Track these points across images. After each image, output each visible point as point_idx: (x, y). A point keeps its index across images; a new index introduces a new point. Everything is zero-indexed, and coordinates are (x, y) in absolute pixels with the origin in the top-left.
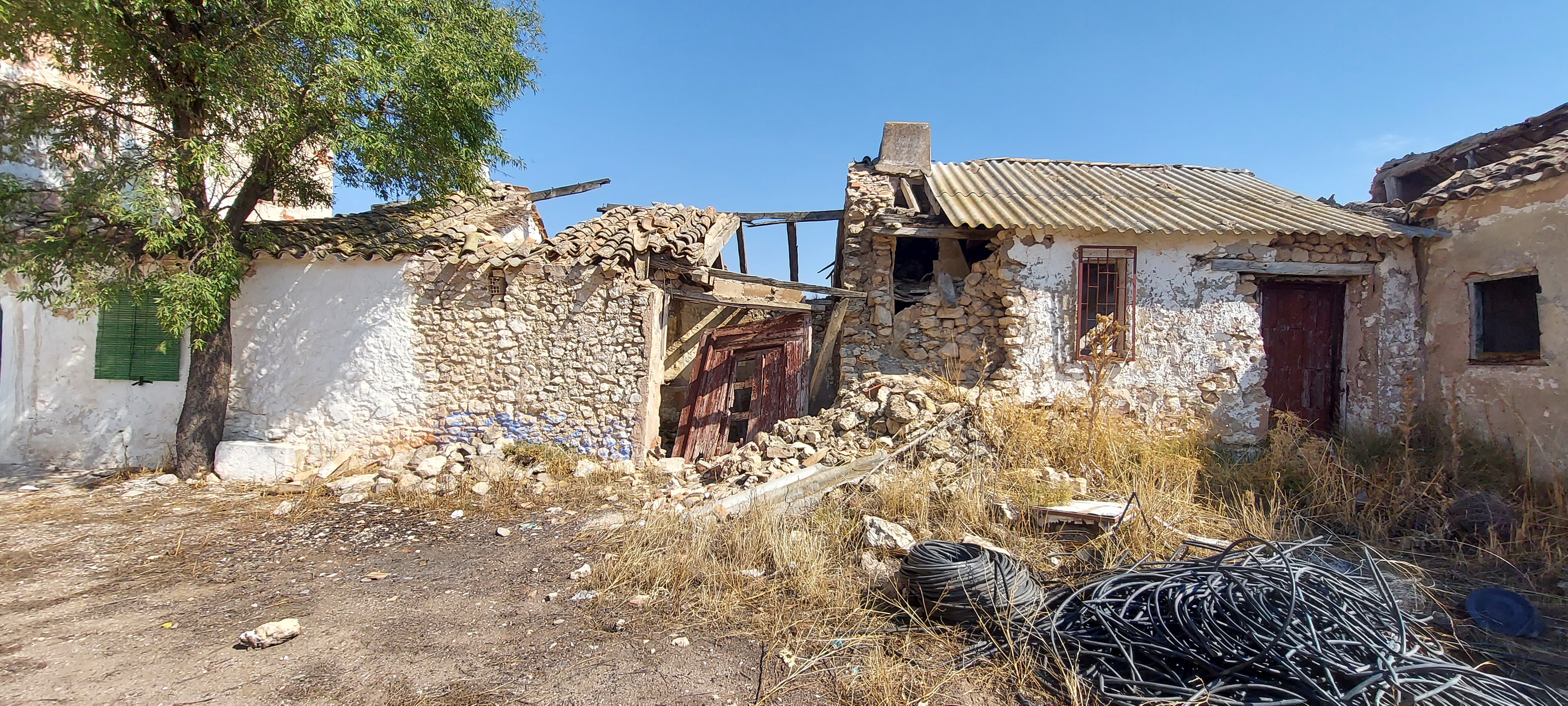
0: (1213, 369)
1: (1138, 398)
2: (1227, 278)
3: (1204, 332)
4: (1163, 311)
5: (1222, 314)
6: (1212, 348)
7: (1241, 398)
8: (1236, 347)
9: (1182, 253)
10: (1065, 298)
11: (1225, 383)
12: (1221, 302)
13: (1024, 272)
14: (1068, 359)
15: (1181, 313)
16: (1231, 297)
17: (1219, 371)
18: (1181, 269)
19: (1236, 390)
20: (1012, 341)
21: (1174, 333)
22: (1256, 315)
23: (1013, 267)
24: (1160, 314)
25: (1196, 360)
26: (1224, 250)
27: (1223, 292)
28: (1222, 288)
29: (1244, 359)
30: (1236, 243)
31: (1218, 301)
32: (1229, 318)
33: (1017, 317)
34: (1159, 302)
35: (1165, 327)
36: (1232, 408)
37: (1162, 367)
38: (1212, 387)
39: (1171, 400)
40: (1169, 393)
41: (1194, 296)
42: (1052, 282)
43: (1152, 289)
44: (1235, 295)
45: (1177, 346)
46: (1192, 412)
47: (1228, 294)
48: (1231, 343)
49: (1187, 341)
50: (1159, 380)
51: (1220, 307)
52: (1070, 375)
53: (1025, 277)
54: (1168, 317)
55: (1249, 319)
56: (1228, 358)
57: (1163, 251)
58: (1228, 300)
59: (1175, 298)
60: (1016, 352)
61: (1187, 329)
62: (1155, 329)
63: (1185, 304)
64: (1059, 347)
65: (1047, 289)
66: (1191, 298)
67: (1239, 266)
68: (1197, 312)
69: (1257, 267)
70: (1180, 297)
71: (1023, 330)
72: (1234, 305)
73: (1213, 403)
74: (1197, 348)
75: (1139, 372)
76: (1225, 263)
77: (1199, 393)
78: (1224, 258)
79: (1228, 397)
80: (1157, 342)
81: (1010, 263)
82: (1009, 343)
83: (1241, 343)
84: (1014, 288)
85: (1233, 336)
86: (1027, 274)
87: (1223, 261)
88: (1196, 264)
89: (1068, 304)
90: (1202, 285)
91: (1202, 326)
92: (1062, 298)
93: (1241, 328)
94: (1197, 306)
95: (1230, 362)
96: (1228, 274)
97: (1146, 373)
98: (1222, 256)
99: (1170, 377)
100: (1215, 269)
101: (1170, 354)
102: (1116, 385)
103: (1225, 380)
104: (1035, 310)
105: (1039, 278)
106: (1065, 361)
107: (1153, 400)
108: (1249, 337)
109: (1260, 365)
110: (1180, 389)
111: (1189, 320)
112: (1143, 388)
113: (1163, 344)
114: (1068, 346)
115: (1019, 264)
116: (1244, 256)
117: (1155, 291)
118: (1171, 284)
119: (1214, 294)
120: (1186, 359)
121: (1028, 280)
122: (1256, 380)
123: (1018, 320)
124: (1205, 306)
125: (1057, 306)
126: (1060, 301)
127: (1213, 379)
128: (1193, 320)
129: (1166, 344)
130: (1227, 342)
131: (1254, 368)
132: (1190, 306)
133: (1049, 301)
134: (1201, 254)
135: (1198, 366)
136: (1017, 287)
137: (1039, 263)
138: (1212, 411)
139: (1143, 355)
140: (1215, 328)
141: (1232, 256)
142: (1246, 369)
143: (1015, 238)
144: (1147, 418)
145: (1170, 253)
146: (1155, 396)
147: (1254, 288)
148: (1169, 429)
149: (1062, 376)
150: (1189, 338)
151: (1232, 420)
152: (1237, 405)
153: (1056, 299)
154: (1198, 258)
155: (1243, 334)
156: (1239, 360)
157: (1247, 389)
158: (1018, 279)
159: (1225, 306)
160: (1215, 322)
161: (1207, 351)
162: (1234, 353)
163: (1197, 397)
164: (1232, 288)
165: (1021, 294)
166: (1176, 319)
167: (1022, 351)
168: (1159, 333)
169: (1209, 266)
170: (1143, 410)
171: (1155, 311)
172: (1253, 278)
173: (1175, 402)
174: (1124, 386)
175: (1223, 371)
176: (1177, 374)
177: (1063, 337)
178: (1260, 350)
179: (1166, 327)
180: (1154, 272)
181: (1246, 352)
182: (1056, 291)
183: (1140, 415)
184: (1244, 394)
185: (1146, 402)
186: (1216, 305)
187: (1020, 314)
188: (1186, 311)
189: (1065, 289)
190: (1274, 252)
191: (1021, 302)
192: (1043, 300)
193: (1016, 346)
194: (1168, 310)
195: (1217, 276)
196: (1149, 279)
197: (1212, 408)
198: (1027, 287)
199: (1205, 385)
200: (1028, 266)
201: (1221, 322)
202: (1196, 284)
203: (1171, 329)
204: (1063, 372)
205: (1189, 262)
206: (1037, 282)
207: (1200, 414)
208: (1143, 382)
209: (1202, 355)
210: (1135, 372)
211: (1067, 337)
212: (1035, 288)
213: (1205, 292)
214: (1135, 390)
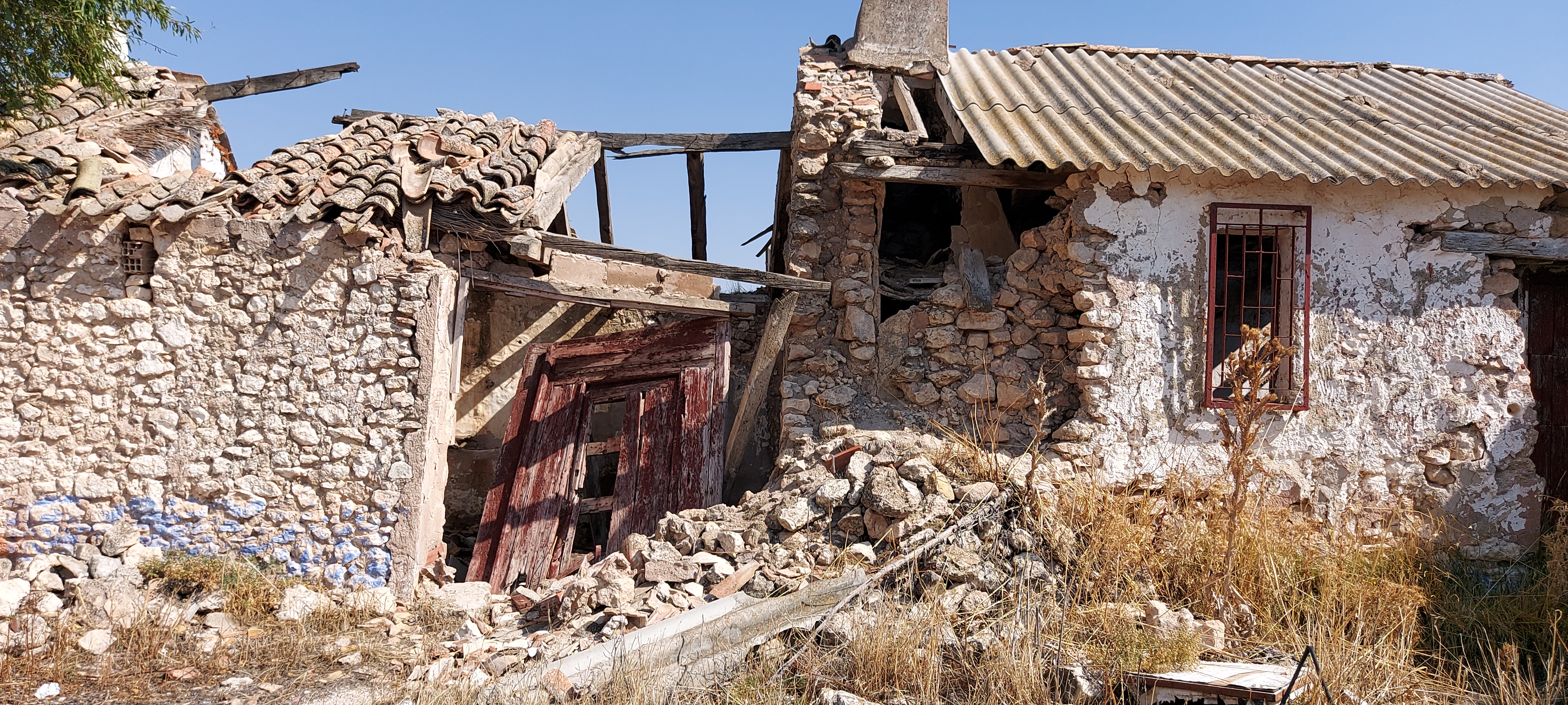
0: (1444, 424)
1: (1313, 477)
2: (1468, 264)
3: (1429, 359)
4: (1357, 321)
5: (1459, 327)
6: (1442, 387)
7: (1492, 478)
8: (1483, 388)
9: (1391, 220)
10: (1186, 295)
11: (1465, 451)
12: (1457, 306)
13: (1113, 249)
14: (1191, 404)
15: (1388, 324)
16: (1475, 298)
17: (1455, 429)
18: (1388, 248)
19: (1484, 463)
20: (1092, 372)
21: (1377, 360)
22: (1518, 330)
23: (1093, 239)
24: (1352, 326)
25: (1415, 410)
26: (1462, 215)
27: (1461, 289)
28: (1458, 281)
29: (1497, 409)
30: (1482, 204)
31: (1452, 305)
32: (1471, 336)
33: (1100, 329)
34: (1350, 304)
35: (1361, 350)
36: (1478, 495)
37: (1357, 421)
38: (1443, 457)
39: (1372, 480)
40: (1368, 468)
41: (1410, 296)
42: (1162, 267)
43: (1338, 282)
44: (1481, 294)
45: (1382, 385)
46: (1408, 502)
47: (1470, 292)
48: (1475, 379)
49: (1399, 374)
50: (1352, 444)
51: (1456, 315)
52: (1195, 434)
53: (1115, 258)
54: (1365, 331)
55: (1506, 338)
56: (1471, 407)
57: (1357, 216)
58: (1470, 304)
59: (1377, 299)
60: (1097, 392)
61: (1400, 353)
62: (1344, 353)
63: (1395, 310)
64: (1176, 382)
65: (1154, 280)
66: (1406, 299)
67: (1488, 244)
68: (1417, 324)
69: (1519, 246)
70: (1387, 297)
71: (1110, 353)
72: (1480, 313)
73: (1445, 486)
74: (1417, 387)
75: (1315, 431)
76: (1464, 239)
77: (1421, 468)
78: (1462, 229)
79: (1471, 475)
80: (1347, 377)
81: (1088, 232)
82: (1086, 375)
83: (1492, 379)
84: (1095, 277)
85: (1478, 367)
86: (1117, 252)
87: (1461, 234)
88: (1414, 239)
89: (1191, 306)
90: (1425, 277)
91: (1425, 348)
92: (1180, 295)
93: (1492, 353)
94: (1416, 313)
95: (1475, 412)
96: (1469, 257)
97: (1327, 432)
98: (1457, 225)
99: (1369, 439)
100: (1447, 248)
101: (1370, 397)
102: (1276, 453)
103: (1466, 446)
104: (1132, 317)
105: (1139, 260)
106: (1186, 409)
107: (1341, 480)
108: (1506, 370)
109: (1525, 418)
110: (1388, 460)
111: (1402, 338)
112: (1323, 459)
113: (1358, 380)
114: (1190, 382)
115: (1105, 234)
116: (1498, 226)
117: (1343, 286)
118: (1372, 274)
119: (1446, 292)
120: (1398, 406)
121: (1121, 264)
122: (1518, 445)
123: (1103, 335)
124: (1430, 312)
125: (1171, 308)
126: (1177, 301)
127: (1445, 443)
128: (1409, 338)
129: (1362, 380)
130: (1468, 378)
131: (1515, 425)
132: (1404, 313)
133: (1157, 301)
134: (1423, 220)
135: (1419, 421)
136: (1101, 275)
137: (1139, 232)
138: (1444, 501)
139: (1323, 400)
140: (1448, 353)
141: (1477, 226)
142: (1501, 426)
143: (1097, 188)
144: (1331, 513)
145: (1369, 218)
146: (1343, 473)
147: (1513, 284)
148: (1368, 532)
149: (1180, 436)
150: (1403, 369)
151: (1477, 517)
152: (1486, 490)
153: (1170, 298)
154: (1419, 229)
155: (1494, 364)
156: (1489, 410)
157: (1503, 461)
158: (1102, 260)
159: (1465, 314)
160: (1448, 342)
161: (1434, 393)
162: (1481, 397)
163: (1417, 475)
164: (1476, 282)
165: (1107, 287)
166: (1381, 335)
167: (1108, 389)
168: (1351, 361)
169: (1436, 242)
170: (1323, 498)
171: (1343, 322)
172: (1511, 265)
173: (1379, 485)
174: (1290, 455)
175: (1464, 428)
176: (1381, 433)
177: (1181, 365)
178: (1525, 392)
179: (1363, 351)
180: (1342, 251)
181: (1502, 395)
182: (1170, 283)
183: (1319, 507)
184: (1498, 471)
185: (1329, 484)
186: (1450, 311)
187: (1106, 324)
188: (1398, 323)
189: (1184, 279)
190: (1548, 221)
191: (1107, 301)
192: (1146, 298)
193: (1099, 381)
194: (1366, 319)
195: (1452, 260)
196: (1333, 264)
197: (1444, 494)
198: (1119, 276)
199: (1431, 454)
200: (1120, 239)
201: (1457, 342)
202: (1416, 274)
203: (1371, 353)
204: (1182, 429)
205: (1402, 235)
206: (1136, 266)
207: (1423, 505)
208: (1323, 447)
209: (1426, 400)
210: (1309, 430)
211: (1188, 366)
212: (1132, 277)
213: (1431, 289)
214: (1309, 463)
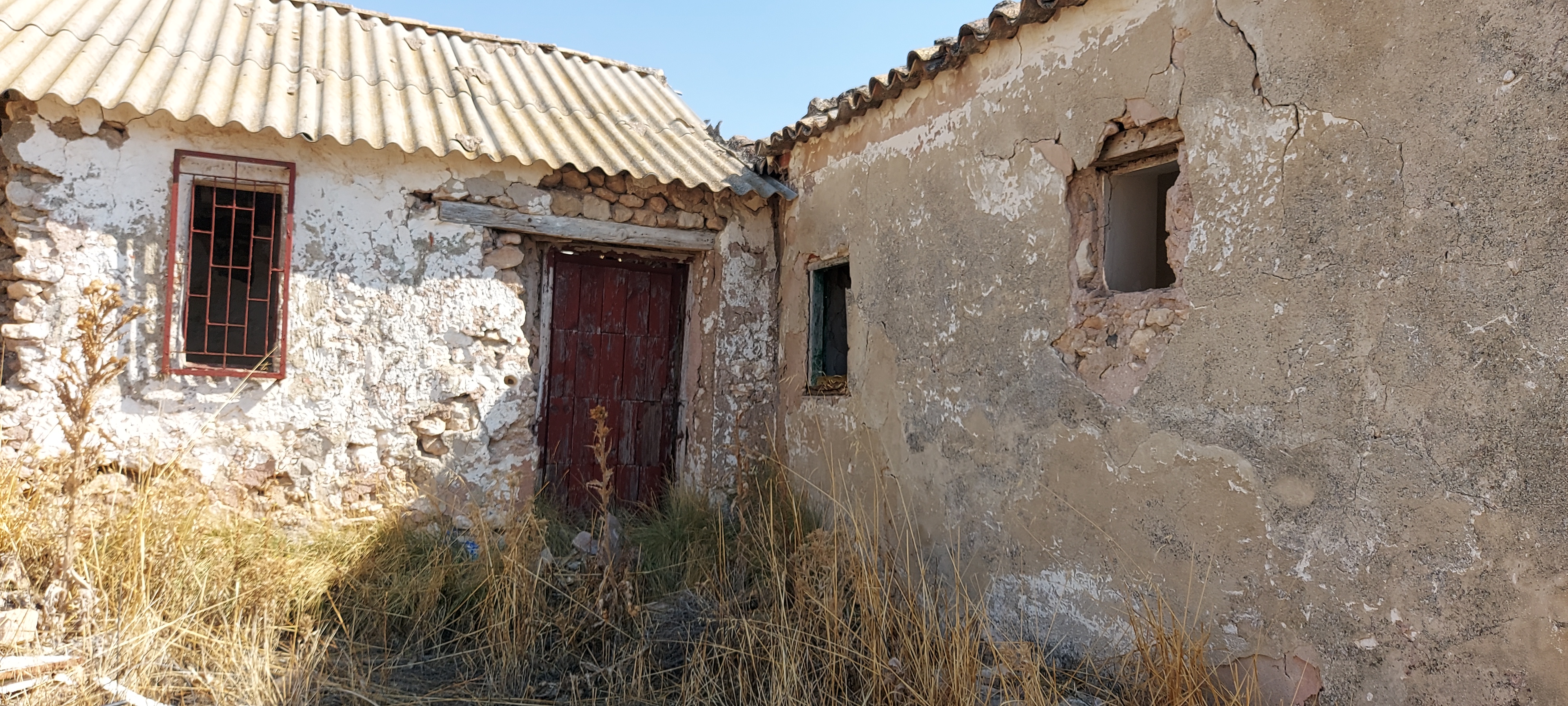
0: (437, 396)
1: (295, 449)
2: (467, 235)
3: (426, 329)
4: (351, 287)
5: (458, 299)
6: (438, 357)
7: (485, 447)
8: (480, 359)
9: (392, 185)
10: (151, 250)
11: (460, 422)
12: (457, 277)
13: (57, 191)
14: (153, 371)
15: (387, 292)
16: (476, 270)
17: (449, 400)
18: (390, 214)
19: (476, 434)
20: (20, 331)
21: (372, 329)
22: (520, 304)
23: (34, 179)
24: (346, 292)
25: (408, 380)
26: (461, 186)
27: (461, 260)
28: (458, 252)
29: (494, 380)
30: (483, 177)
31: (452, 275)
32: (469, 307)
33: (37, 282)
34: (346, 270)
35: (355, 317)
36: (471, 465)
37: (346, 391)
38: (437, 427)
39: (360, 452)
40: (356, 440)
41: (412, 264)
42: (122, 217)
43: (335, 246)
44: (482, 266)
45: (375, 353)
46: (400, 474)
47: (470, 263)
48: (472, 350)
49: (394, 343)
50: (339, 414)
51: (455, 286)
52: (154, 404)
53: (58, 202)
54: (362, 298)
55: (506, 311)
56: (465, 378)
57: (357, 178)
58: (470, 275)
59: (376, 265)
60: (27, 355)
61: (396, 323)
62: (338, 320)
63: (394, 277)
64: (133, 347)
65: (111, 230)
66: (407, 267)
67: (488, 217)
68: (417, 293)
69: (517, 221)
70: (386, 264)
71: (47, 310)
72: (480, 285)
73: (439, 457)
74: (411, 356)
75: (298, 400)
76: (462, 210)
77: (413, 438)
78: (464, 199)
79: (463, 446)
80: (338, 345)
81: (29, 171)
82: (14, 335)
83: (491, 351)
84: (34, 222)
85: (476, 338)
86: (63, 196)
87: (458, 205)
88: (415, 206)
89: (157, 262)
90: (426, 245)
91: (422, 318)
92: (143, 249)
93: (489, 325)
94: (417, 282)
95: (466, 383)
96: (468, 228)
97: (312, 402)
98: (457, 196)
99: (358, 410)
100: (445, 218)
101: (362, 366)
102: (252, 424)
103: (461, 416)
104: (78, 270)
105: (91, 206)
106: (146, 376)
107: (326, 451)
108: (505, 342)
109: (521, 389)
110: (379, 432)
111: (399, 307)
112: (308, 430)
113: (348, 347)
114: (153, 346)
115: (47, 175)
116: (498, 200)
117: (340, 250)
118: (372, 240)
119: (446, 263)
120: (391, 377)
121: (66, 209)
122: (512, 416)
123: (39, 289)
124: (429, 282)
125: (131, 263)
126: (139, 256)
127: (439, 413)
128: (407, 307)
129: (356, 347)
130: (465, 349)
131: (510, 397)
132: (404, 281)
133: (112, 254)
134: (425, 189)
135: (412, 391)
136: (40, 220)
137: (90, 176)
138: (436, 471)
139: (310, 368)
140: (445, 324)
141: (477, 198)
142: (496, 397)
143: (34, 120)
144: (313, 485)
145: (370, 182)
146: (327, 445)
147: (517, 257)
148: (355, 505)
149: (135, 405)
150: (399, 339)
151: (472, 486)
152: (479, 460)
153: (130, 252)
154: (427, 198)
155: (493, 336)
156: (486, 382)
157: (497, 431)
158: (41, 203)
159: (465, 284)
160: (446, 313)
161: (428, 363)
162: (477, 367)
163: (408, 446)
164: (476, 254)
165: (46, 235)
166: (378, 303)
167: (43, 351)
168: (345, 329)
169: (434, 211)
170: (305, 471)
171: (337, 287)
172: (517, 239)
173: (368, 457)
174: (270, 427)
175: (455, 399)
176: (372, 403)
177: (142, 327)
178: (522, 364)
179: (358, 319)
180: (340, 213)
181: (498, 367)
182: (129, 236)
183: (300, 480)
184: (492, 442)
185: (312, 456)
186: (449, 281)
187: (43, 277)
188: (397, 291)
189: (150, 232)
190: (547, 199)
191: (46, 250)
192: (97, 250)
193: (30, 342)
194: (363, 286)
195: (451, 231)
196: (330, 227)
197: (436, 464)
198: (64, 222)
199: (424, 424)
200: (67, 180)
201: (455, 313)
202: (417, 243)
203: (368, 321)
204: (139, 398)
205: (403, 202)
206: (87, 213)
207: (416, 476)
208: (306, 418)
209: (420, 370)
210: (291, 399)
211: (151, 328)
212: (81, 225)
213: (432, 259)
214: (291, 434)
